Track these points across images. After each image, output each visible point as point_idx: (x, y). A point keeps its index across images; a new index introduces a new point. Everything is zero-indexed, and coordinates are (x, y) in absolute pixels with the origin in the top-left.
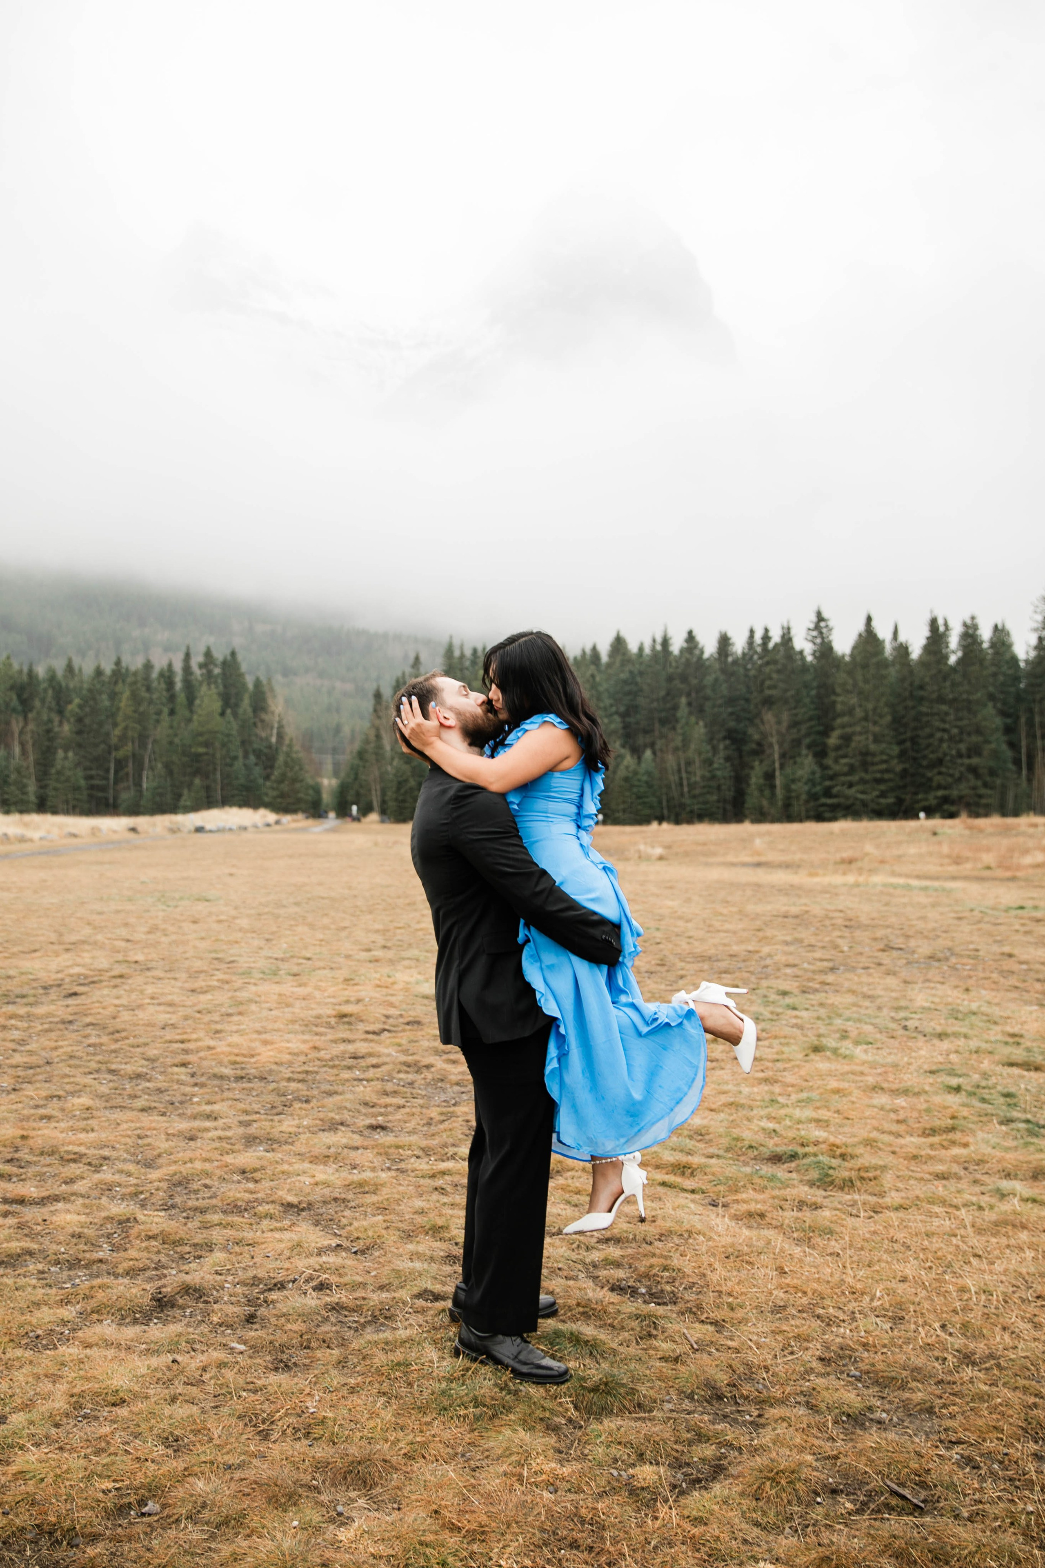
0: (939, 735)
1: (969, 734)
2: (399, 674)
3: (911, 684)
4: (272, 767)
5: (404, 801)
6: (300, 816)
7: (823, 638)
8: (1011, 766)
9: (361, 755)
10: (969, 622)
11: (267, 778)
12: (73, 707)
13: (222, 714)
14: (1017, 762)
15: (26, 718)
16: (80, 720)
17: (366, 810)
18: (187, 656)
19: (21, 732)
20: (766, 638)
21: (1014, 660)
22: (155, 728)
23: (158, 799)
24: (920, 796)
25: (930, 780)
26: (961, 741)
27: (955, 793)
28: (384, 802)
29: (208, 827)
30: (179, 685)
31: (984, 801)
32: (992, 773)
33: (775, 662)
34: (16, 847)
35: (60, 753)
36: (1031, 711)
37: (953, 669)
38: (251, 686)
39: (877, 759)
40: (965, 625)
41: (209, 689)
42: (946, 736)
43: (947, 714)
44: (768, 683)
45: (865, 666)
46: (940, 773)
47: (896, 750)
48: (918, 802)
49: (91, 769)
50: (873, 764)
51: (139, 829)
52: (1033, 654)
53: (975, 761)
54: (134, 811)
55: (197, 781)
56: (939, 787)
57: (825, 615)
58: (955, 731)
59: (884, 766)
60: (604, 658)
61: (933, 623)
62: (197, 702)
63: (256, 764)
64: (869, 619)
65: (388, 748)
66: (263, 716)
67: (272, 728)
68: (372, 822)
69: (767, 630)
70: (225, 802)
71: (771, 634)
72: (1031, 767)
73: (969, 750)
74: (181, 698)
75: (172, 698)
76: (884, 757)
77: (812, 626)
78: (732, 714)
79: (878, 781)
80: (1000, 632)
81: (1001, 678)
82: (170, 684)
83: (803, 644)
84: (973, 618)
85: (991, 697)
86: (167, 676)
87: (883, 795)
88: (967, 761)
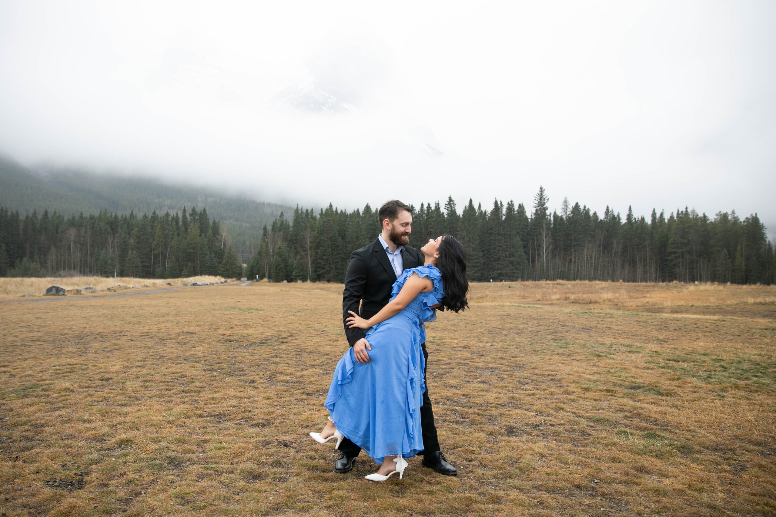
0: (498, 248)
1: (510, 248)
2: (274, 220)
3: (487, 228)
4: (222, 258)
5: (279, 273)
6: (234, 279)
7: (451, 208)
8: (526, 261)
9: (260, 254)
10: (510, 203)
11: (220, 263)
12: (135, 231)
13: (200, 236)
14: (528, 259)
15: (114, 236)
16: (138, 237)
17: (262, 277)
18: (185, 211)
19: (112, 243)
20: (429, 207)
21: (526, 218)
22: (171, 241)
23: (172, 271)
24: (491, 273)
25: (494, 266)
26: (507, 251)
27: (504, 272)
28: (270, 273)
29: (198, 283)
30: (181, 223)
31: (516, 275)
32: (519, 264)
33: (433, 217)
34: (125, 291)
35: (130, 252)
36: (533, 239)
37: (504, 222)
38: (211, 224)
39: (474, 258)
40: (508, 204)
41: (194, 225)
42: (501, 249)
43: (501, 240)
44: (429, 226)
45: (469, 220)
46: (498, 264)
47: (481, 254)
48: (490, 275)
49: (143, 258)
50: (472, 260)
51: (172, 284)
52: (533, 217)
53: (512, 259)
54: (162, 276)
55: (190, 264)
56: (498, 269)
57: (453, 199)
58: (505, 247)
59: (476, 261)
60: (361, 214)
61: (496, 202)
62: (189, 230)
63: (215, 257)
64: (471, 201)
65: (271, 251)
66: (218, 237)
67: (221, 242)
68: (265, 282)
69: (429, 204)
70: (201, 273)
71: (431, 206)
72: (533, 262)
73: (510, 254)
74: (183, 229)
75: (178, 229)
76: (477, 257)
77: (447, 203)
78: (414, 238)
79: (474, 267)
80: (521, 207)
81: (522, 226)
82: (177, 222)
83: (444, 210)
84: (512, 201)
85: (518, 233)
86: (176, 220)
87: (476, 272)
88: (509, 259)
